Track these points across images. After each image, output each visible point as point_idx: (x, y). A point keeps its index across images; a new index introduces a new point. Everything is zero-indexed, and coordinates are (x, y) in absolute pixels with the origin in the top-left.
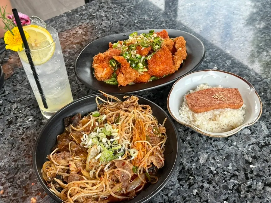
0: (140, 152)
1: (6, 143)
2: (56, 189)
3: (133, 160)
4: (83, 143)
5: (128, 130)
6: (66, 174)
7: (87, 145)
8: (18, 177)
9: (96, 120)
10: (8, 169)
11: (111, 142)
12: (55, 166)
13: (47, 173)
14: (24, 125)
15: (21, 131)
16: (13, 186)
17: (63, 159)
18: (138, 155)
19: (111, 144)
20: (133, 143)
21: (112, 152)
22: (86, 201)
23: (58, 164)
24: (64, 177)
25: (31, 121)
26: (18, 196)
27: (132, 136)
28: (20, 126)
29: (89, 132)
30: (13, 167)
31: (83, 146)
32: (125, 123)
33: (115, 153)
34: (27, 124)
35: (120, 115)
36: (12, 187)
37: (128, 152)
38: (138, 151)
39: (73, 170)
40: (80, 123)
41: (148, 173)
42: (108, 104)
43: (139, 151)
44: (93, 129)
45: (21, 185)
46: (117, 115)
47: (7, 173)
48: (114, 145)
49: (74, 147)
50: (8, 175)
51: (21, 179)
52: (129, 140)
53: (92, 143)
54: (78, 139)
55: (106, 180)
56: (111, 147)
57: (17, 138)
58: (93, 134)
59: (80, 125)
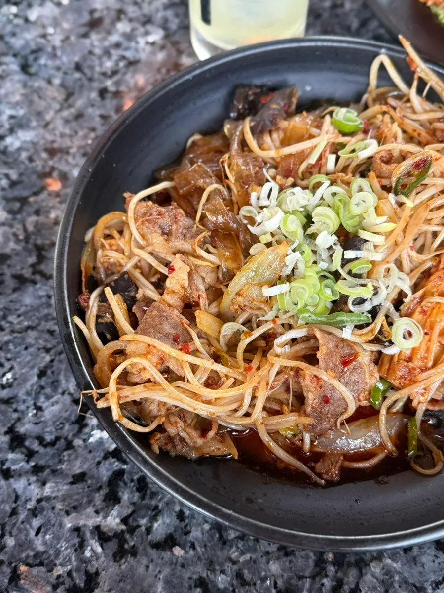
0: (429, 341)
1: (57, 81)
2: (97, 324)
3: (392, 357)
4: (249, 212)
5: (429, 236)
6: (151, 287)
7: (259, 224)
8: (35, 207)
9: (336, 148)
10: (22, 166)
11: (343, 259)
12: (132, 243)
13: (100, 252)
14: (127, 49)
15: (109, 65)
16: (11, 226)
17: (163, 233)
18: (414, 350)
19: (343, 266)
20: (422, 298)
21: (328, 296)
22: (163, 419)
23: (141, 242)
24: (139, 296)
25: (153, 44)
26: (9, 266)
27: (430, 269)
28: (118, 46)
29: (291, 180)
30: (40, 168)
31: (245, 222)
32: (432, 207)
33: (339, 305)
34: (137, 50)
35: (430, 171)
36: (6, 228)
37: (385, 323)
38: (426, 334)
39: (173, 292)
40: (278, 129)
41: (418, 423)
42: (408, 101)
43: (427, 337)
44: (309, 172)
45: (33, 237)
46: (417, 165)
47: (14, 176)
48: (350, 273)
49: (215, 212)
50: (13, 184)
51: (42, 219)
52: (411, 280)
53: (279, 228)
54: (242, 188)
55: (263, 384)
56: (337, 276)
57: (91, 80)
58: (299, 197)
59: (275, 136)
